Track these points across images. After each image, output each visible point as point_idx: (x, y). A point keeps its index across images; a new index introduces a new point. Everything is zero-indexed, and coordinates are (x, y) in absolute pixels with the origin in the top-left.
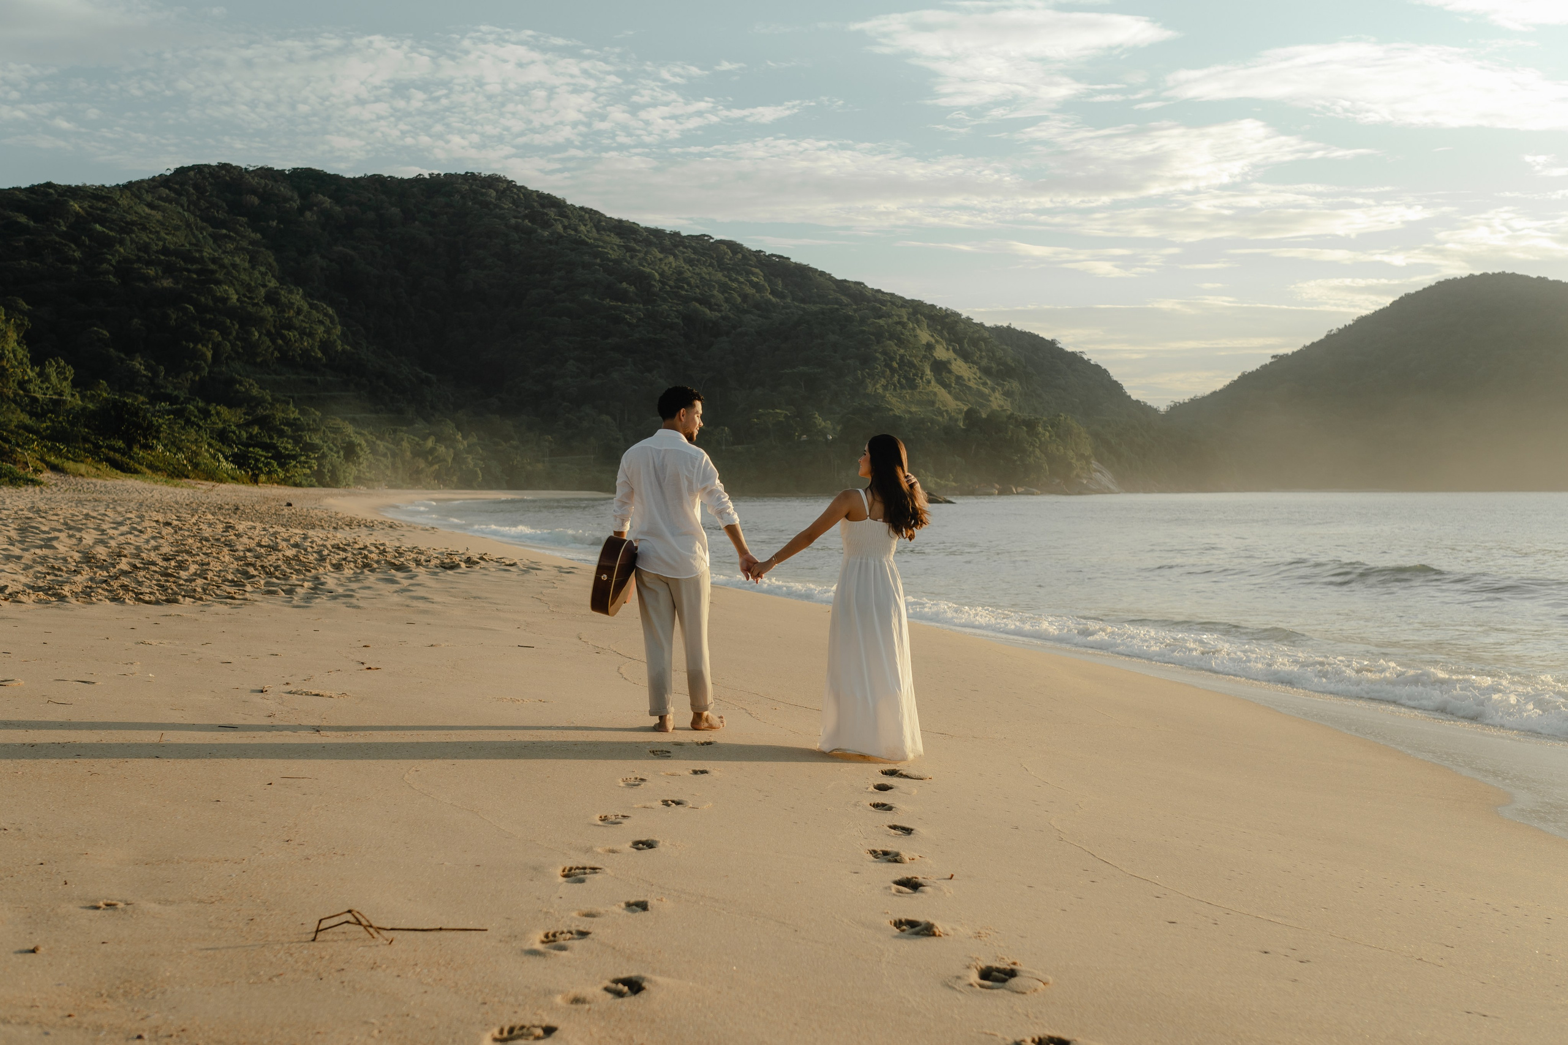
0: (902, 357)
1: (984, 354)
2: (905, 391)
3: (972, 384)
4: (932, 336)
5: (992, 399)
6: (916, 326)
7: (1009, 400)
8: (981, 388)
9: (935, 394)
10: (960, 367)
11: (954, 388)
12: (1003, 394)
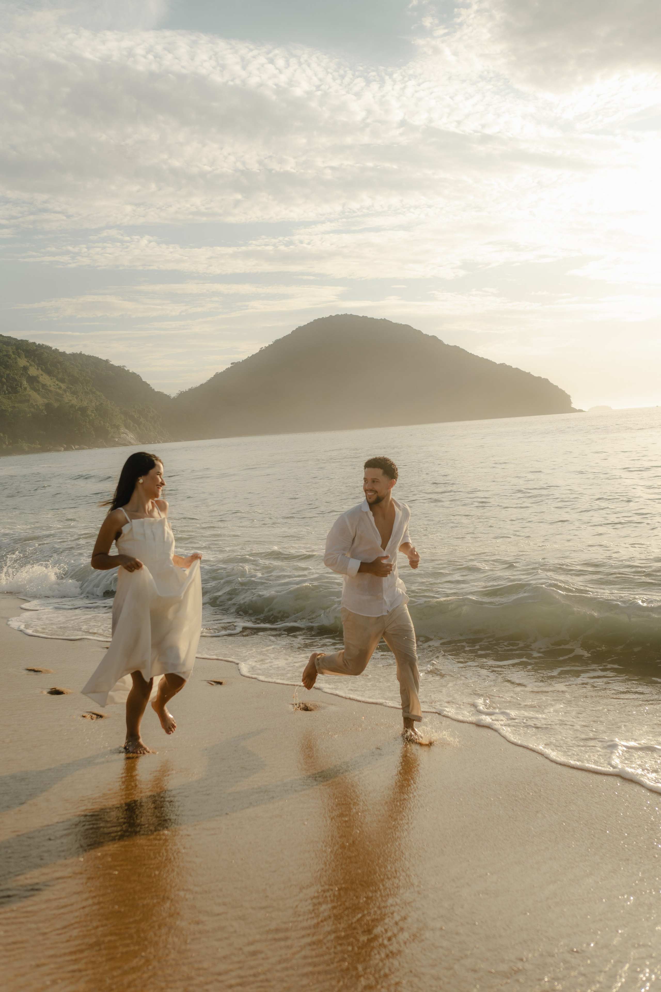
0: (8, 375)
1: (60, 370)
2: (11, 395)
3: (52, 389)
4: (28, 362)
5: (64, 396)
6: (17, 356)
7: (75, 396)
8: (58, 390)
9: (30, 396)
10: (45, 379)
11: (41, 391)
12: (71, 393)
